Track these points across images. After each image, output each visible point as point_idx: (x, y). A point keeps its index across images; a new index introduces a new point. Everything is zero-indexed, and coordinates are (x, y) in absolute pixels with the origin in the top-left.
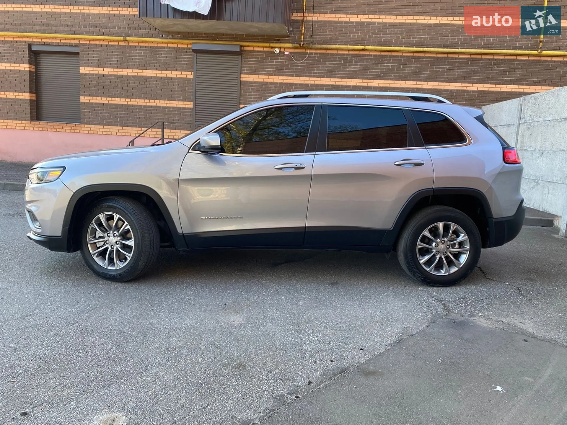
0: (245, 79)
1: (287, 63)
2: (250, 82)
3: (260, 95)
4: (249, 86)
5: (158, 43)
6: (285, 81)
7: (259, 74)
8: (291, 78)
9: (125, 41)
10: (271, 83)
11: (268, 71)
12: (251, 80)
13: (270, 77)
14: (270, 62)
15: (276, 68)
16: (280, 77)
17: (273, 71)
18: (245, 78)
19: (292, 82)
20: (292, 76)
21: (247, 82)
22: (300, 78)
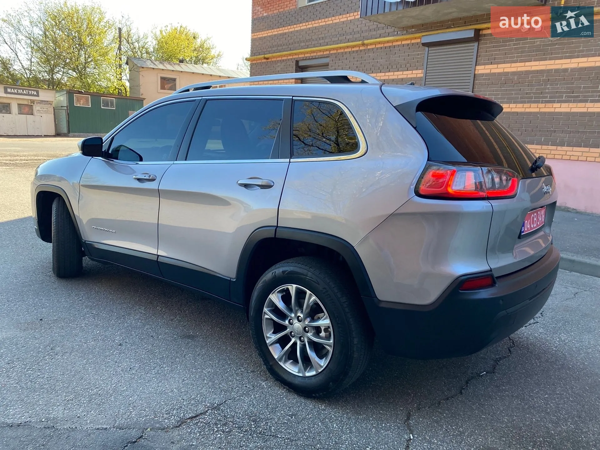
0: (480, 72)
1: (538, 43)
2: (487, 75)
3: (497, 91)
4: (484, 79)
5: (392, 41)
6: (534, 68)
7: (498, 63)
8: (542, 63)
9: (363, 45)
10: (514, 73)
11: (511, 57)
12: (488, 71)
13: (513, 65)
14: (514, 45)
15: (522, 52)
16: (527, 64)
17: (517, 57)
18: (481, 70)
19: (543, 68)
20: (545, 59)
21: (483, 75)
22: (556, 61)
